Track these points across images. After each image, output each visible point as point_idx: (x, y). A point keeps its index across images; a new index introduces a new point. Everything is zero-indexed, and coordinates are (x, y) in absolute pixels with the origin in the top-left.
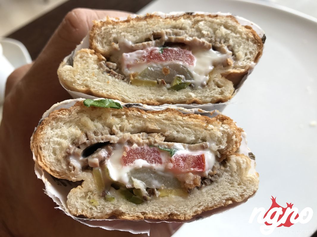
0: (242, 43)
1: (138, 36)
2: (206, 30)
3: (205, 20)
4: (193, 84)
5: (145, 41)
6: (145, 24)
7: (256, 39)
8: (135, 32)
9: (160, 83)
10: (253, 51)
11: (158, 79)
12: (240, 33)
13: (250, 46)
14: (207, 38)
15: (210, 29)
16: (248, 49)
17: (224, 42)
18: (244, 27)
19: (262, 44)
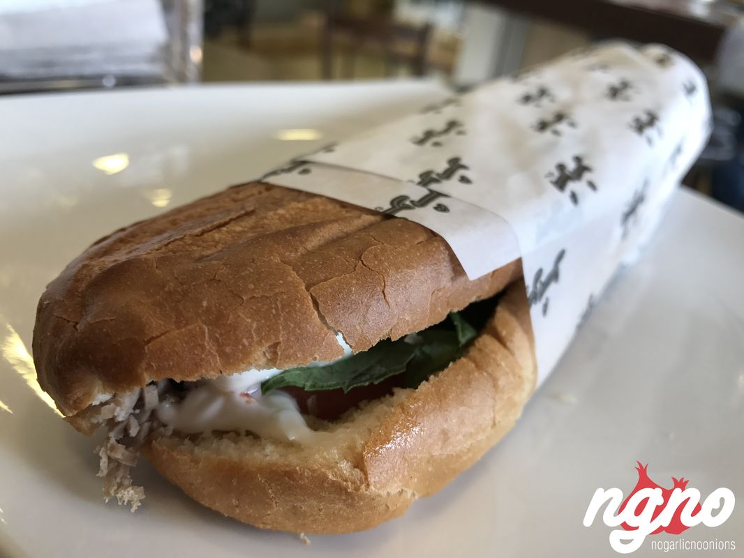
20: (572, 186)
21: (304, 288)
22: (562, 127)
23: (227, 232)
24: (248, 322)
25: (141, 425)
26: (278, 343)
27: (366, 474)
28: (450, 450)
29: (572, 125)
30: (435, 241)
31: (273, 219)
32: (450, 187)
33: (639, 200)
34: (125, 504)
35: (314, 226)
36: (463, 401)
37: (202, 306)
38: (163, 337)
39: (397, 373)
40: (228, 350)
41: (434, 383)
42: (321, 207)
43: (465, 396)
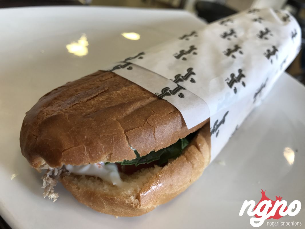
20: (235, 85)
21: (123, 132)
22: (236, 54)
23: (97, 101)
24: (101, 146)
25: (58, 171)
26: (112, 154)
27: (140, 201)
28: (173, 191)
29: (241, 53)
30: (177, 112)
31: (115, 95)
32: (186, 84)
33: (263, 86)
34: (51, 199)
35: (130, 103)
36: (180, 173)
37: (85, 138)
38: (69, 150)
39: (156, 160)
40: (93, 155)
41: (170, 166)
42: (134, 90)
43: (181, 171)
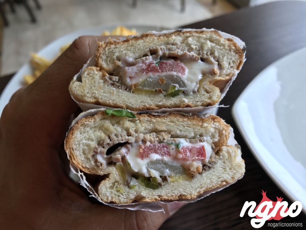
0: (226, 54)
1: (137, 53)
2: (194, 44)
3: (193, 36)
4: (186, 91)
5: (143, 57)
6: (142, 43)
7: (237, 50)
8: (134, 50)
9: (158, 91)
10: (235, 60)
11: (156, 88)
12: (223, 45)
13: (233, 55)
14: (196, 51)
15: (198, 44)
16: (231, 59)
17: (211, 54)
18: (226, 40)
19: (242, 54)
